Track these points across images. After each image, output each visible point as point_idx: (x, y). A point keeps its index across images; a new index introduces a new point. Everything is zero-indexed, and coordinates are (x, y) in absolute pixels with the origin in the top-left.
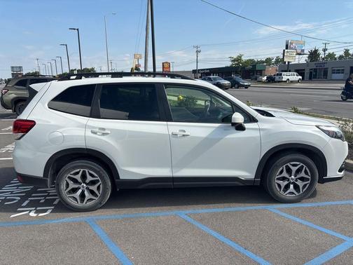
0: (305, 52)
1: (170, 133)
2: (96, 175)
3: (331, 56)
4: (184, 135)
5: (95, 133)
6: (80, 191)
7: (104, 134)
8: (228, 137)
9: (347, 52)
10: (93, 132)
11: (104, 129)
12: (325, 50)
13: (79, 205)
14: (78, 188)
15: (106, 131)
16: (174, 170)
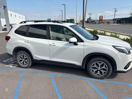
1: (49, 44)
2: (27, 56)
4: (54, 45)
5: (26, 42)
6: (23, 61)
7: (28, 43)
10: (25, 42)
11: (28, 41)
14: (22, 60)
16: (51, 58)
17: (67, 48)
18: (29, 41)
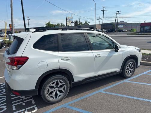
0: (73, 22)
1: (95, 56)
2: (63, 82)
3: (81, 23)
4: (99, 56)
5: (63, 60)
7: (67, 60)
8: (114, 55)
9: (86, 22)
11: (67, 57)
12: (79, 21)
13: (54, 100)
14: (54, 91)
15: (69, 58)
16: (96, 73)
17: (111, 56)
18: (69, 57)
